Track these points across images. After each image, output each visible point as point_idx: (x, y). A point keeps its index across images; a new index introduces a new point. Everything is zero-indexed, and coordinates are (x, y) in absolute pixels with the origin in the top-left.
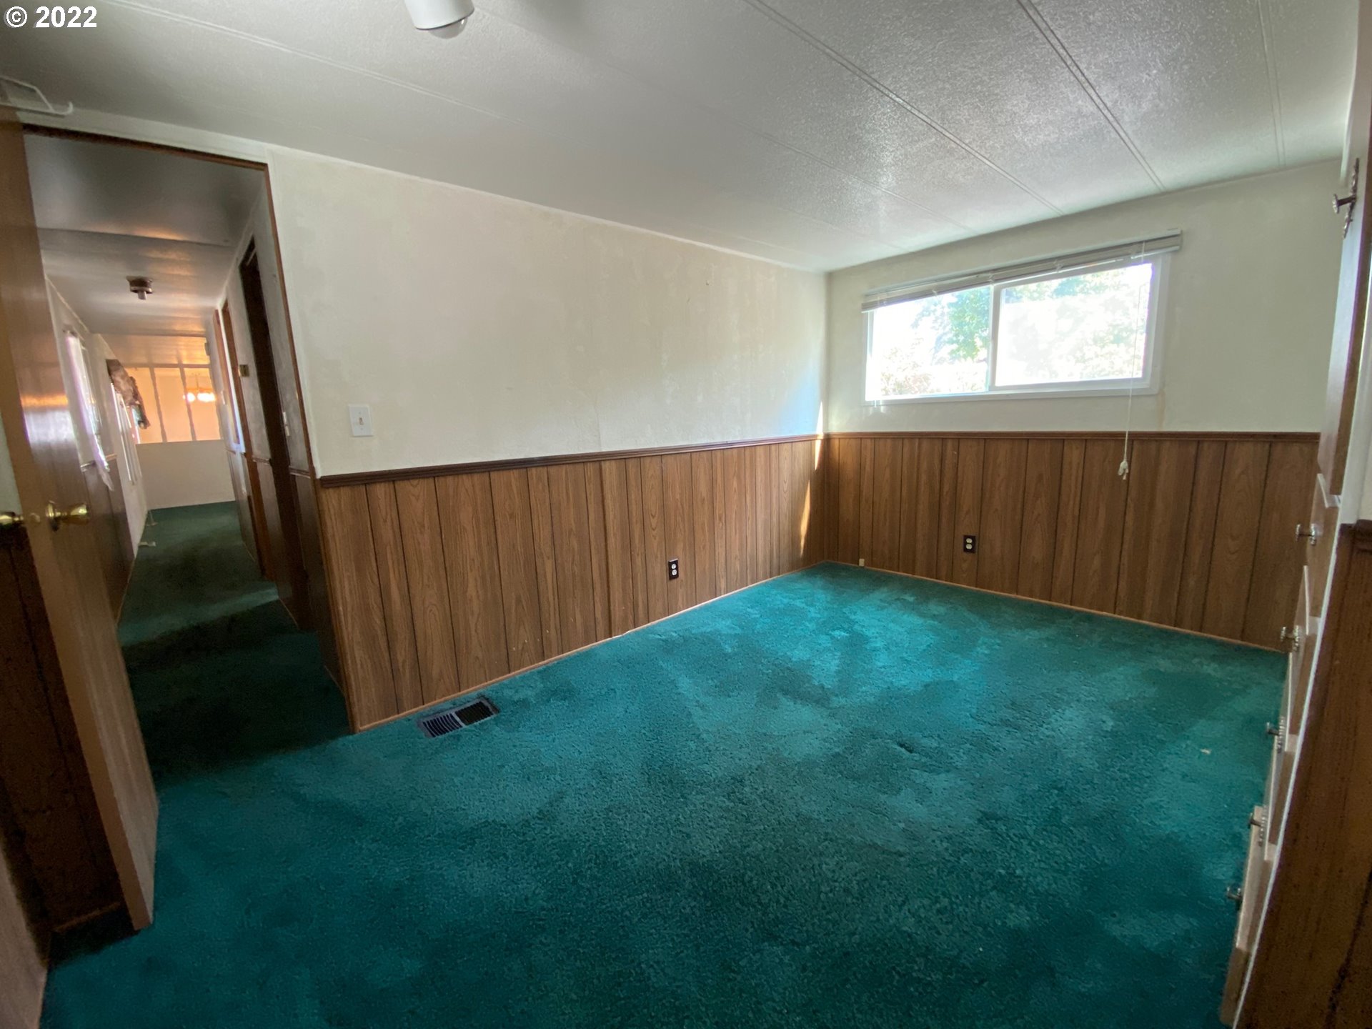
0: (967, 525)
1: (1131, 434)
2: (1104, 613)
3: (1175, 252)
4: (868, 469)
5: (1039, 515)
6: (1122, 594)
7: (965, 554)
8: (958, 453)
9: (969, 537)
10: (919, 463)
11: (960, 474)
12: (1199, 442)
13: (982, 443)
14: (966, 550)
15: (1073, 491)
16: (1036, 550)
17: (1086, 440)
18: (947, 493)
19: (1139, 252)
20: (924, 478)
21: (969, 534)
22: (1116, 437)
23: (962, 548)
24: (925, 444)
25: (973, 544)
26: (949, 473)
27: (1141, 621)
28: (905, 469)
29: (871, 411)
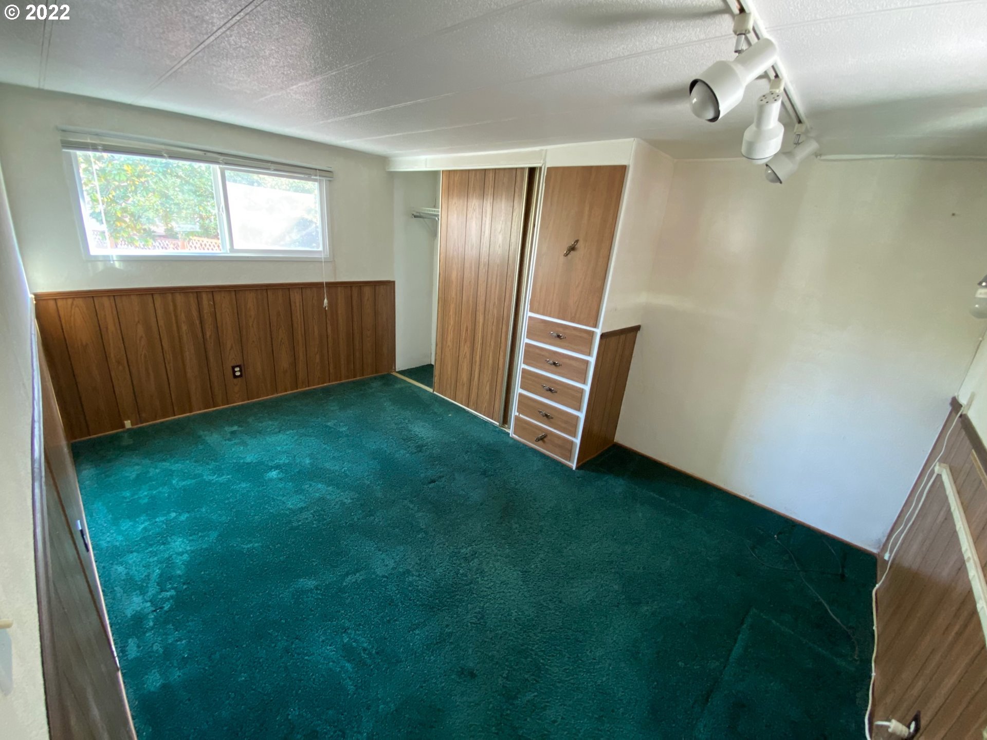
0: (232, 358)
1: (326, 283)
2: (325, 384)
3: (330, 181)
4: (111, 328)
5: (282, 339)
6: (331, 371)
7: (235, 381)
8: (214, 303)
9: (237, 366)
10: (176, 316)
11: (218, 319)
12: (351, 287)
13: (233, 293)
14: (235, 377)
15: (299, 321)
16: (284, 362)
17: (302, 288)
18: (210, 336)
19: (316, 175)
20: (184, 328)
21: (235, 365)
22: (318, 286)
23: (232, 376)
24: (179, 298)
25: (240, 371)
26: (208, 321)
27: (341, 382)
28: (161, 323)
29: (100, 266)
